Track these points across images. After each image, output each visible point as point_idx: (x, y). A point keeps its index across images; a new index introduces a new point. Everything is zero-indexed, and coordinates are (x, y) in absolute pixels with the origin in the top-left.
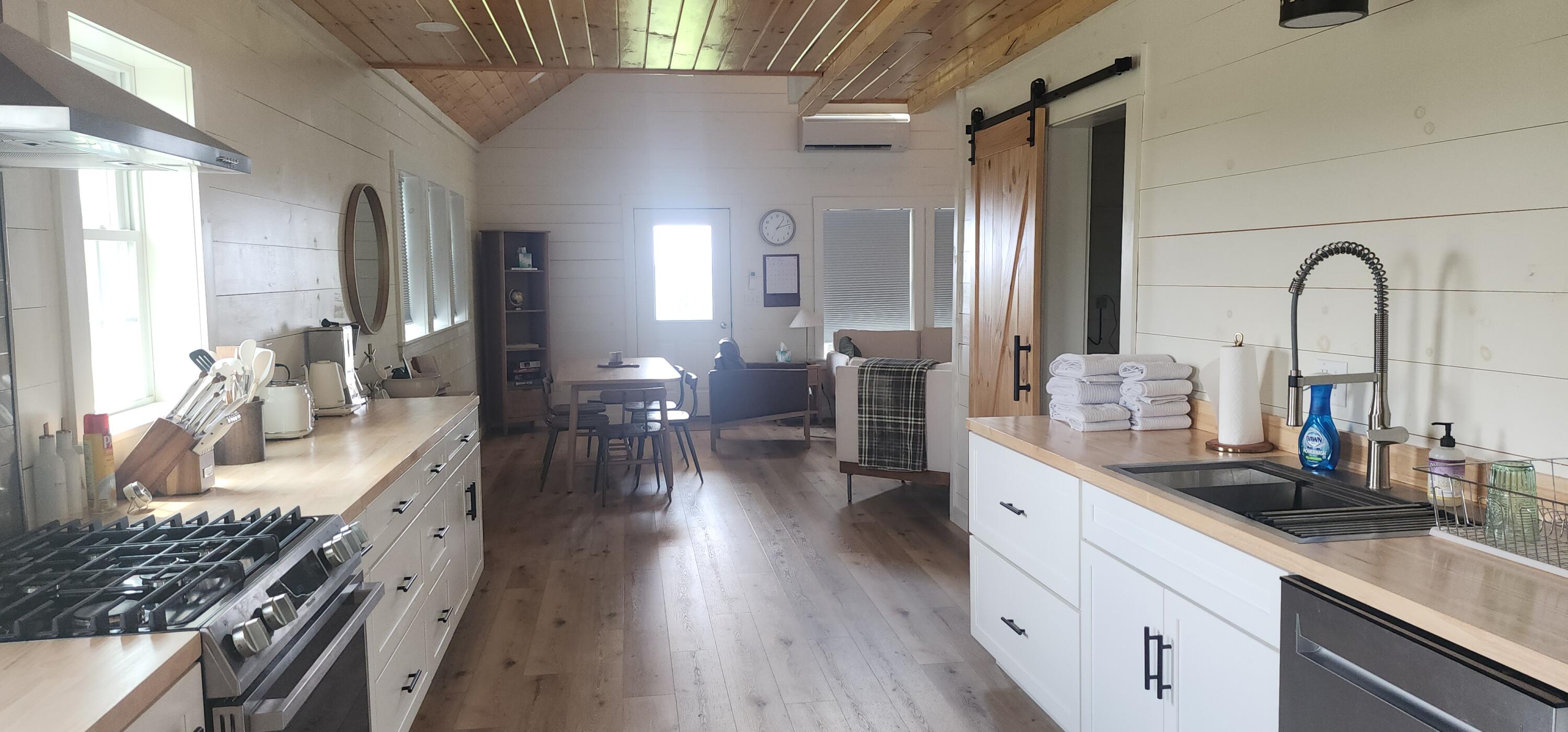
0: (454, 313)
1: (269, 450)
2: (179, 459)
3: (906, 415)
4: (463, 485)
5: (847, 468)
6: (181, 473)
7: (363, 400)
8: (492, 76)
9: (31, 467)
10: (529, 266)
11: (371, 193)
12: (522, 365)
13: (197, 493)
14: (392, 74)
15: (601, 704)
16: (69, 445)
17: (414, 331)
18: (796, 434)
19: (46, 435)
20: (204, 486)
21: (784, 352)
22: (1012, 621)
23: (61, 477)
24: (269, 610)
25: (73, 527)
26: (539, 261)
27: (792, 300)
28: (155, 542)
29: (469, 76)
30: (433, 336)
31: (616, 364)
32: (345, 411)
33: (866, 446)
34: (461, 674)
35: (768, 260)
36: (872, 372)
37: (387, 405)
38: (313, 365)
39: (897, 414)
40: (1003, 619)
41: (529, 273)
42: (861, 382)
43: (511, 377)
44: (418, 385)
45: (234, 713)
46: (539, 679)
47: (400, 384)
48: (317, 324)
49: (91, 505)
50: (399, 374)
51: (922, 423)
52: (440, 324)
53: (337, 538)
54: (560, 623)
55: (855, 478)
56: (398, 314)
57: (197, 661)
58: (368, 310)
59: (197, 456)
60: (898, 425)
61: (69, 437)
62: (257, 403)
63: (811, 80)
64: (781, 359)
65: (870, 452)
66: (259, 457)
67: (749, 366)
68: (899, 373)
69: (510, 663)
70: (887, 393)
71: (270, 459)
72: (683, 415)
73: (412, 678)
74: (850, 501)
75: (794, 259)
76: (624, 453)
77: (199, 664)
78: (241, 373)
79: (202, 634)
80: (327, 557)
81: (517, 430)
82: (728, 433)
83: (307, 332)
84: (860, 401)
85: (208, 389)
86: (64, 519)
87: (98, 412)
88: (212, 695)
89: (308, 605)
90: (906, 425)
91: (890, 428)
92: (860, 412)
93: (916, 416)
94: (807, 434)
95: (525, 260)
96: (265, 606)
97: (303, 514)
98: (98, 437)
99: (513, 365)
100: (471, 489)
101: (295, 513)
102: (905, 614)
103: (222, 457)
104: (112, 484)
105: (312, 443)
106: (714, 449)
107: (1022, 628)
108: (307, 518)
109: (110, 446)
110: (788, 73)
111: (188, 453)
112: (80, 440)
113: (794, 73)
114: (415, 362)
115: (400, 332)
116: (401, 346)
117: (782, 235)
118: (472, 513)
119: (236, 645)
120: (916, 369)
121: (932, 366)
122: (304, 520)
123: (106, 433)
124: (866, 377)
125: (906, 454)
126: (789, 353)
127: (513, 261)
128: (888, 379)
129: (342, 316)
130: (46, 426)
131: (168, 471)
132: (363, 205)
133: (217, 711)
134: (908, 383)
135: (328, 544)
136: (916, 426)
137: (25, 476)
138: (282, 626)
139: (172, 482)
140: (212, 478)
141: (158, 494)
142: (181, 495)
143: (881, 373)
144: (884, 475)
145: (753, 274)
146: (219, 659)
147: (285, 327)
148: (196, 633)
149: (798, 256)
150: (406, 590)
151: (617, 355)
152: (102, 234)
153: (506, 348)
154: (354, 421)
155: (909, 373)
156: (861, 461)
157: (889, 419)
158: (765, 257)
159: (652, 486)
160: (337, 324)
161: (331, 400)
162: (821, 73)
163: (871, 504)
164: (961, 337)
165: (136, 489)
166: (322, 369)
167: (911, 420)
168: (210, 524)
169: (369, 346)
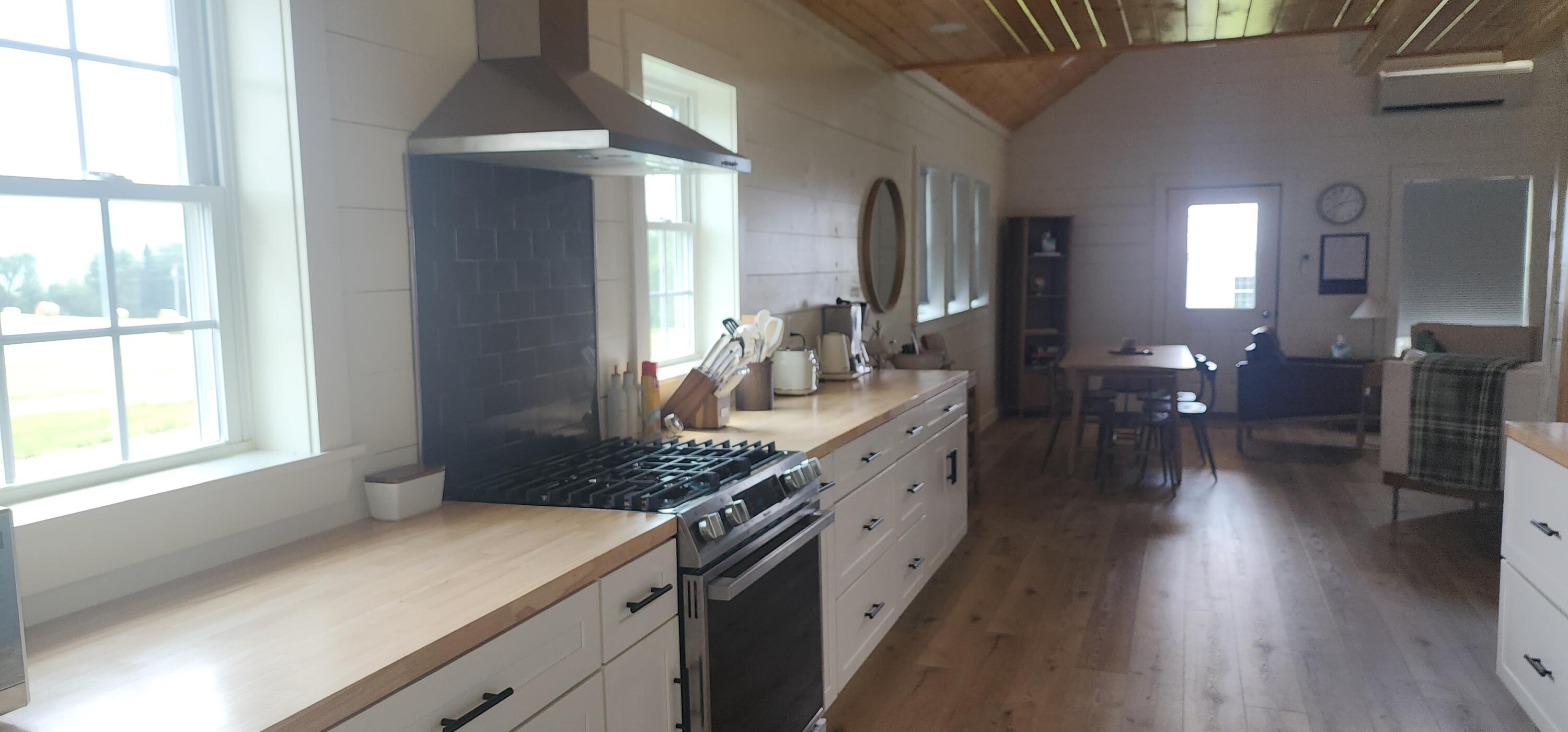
0: (973, 296)
1: (775, 403)
2: (704, 400)
3: (1474, 422)
4: (945, 450)
5: (1393, 480)
6: (705, 413)
7: (868, 369)
8: (1019, 66)
9: (606, 397)
10: (1052, 251)
11: (892, 187)
12: (1040, 350)
13: (715, 428)
14: (921, 75)
15: (1053, 669)
16: (630, 382)
17: (927, 313)
18: (1347, 440)
19: (616, 375)
20: (720, 424)
21: (1341, 347)
22: (1539, 661)
23: (623, 406)
24: (729, 511)
25: (627, 442)
26: (1063, 245)
27: (1357, 287)
28: (670, 456)
29: (995, 69)
30: (947, 317)
31: (1129, 350)
32: (847, 377)
33: (1418, 455)
34: (931, 620)
35: (1327, 241)
36: (1431, 370)
37: (888, 375)
38: (826, 337)
39: (1462, 420)
40: (1526, 657)
41: (1053, 259)
42: (1415, 381)
43: (1029, 361)
44: (923, 360)
45: (697, 581)
46: (999, 637)
47: (907, 358)
48: (833, 302)
49: (644, 429)
50: (908, 349)
51: (1496, 434)
52: (955, 307)
53: (798, 467)
54: (1031, 592)
55: (1403, 493)
56: (913, 297)
57: (673, 537)
58: (882, 292)
59: (716, 398)
60: (1461, 434)
61: (631, 376)
62: (768, 362)
63: (1364, 35)
64: (1337, 354)
65: (1424, 464)
66: (768, 407)
67: (1291, 359)
68: (1466, 372)
69: (976, 619)
70: (1450, 396)
71: (775, 409)
72: (1198, 408)
73: (875, 608)
74: (1395, 518)
75: (1362, 240)
76: (1132, 443)
77: (674, 540)
78: (757, 338)
79: (677, 518)
80: (786, 482)
81: (1032, 414)
82: (1262, 434)
83: (824, 309)
84: (1413, 403)
85: (726, 347)
86: (623, 435)
87: (652, 360)
88: (684, 564)
89: (765, 515)
90: (1473, 435)
91: (1451, 437)
92: (1413, 416)
93: (1487, 424)
94: (1361, 441)
95: (1049, 246)
96: (728, 507)
97: (777, 449)
98: (650, 378)
99: (1031, 349)
100: (953, 456)
101: (772, 446)
102: (1426, 643)
103: (740, 403)
104: (658, 415)
105: (815, 400)
106: (1240, 448)
107: (1548, 669)
108: (780, 451)
109: (657, 386)
110: (1331, 30)
111: (711, 396)
112: (639, 381)
113: (1339, 29)
114: (924, 340)
115: (914, 313)
116: (914, 325)
117: (1346, 211)
118: (953, 478)
119: (701, 530)
120: (1491, 368)
121: (1514, 366)
122: (776, 452)
123: (655, 376)
124: (1424, 375)
125: (1472, 468)
126: (1348, 348)
127: (1036, 246)
128: (1452, 379)
129: (857, 296)
130: (616, 368)
131: (696, 409)
132: (884, 196)
133: (687, 578)
134: (1479, 386)
135: (788, 471)
136: (1486, 437)
137: (601, 403)
138: (739, 525)
139: (699, 418)
140: (727, 419)
141: (689, 426)
142: (705, 429)
143: (1443, 371)
144: (1442, 491)
145: (1306, 257)
146: (689, 540)
147: (805, 304)
148: (674, 516)
149: (1367, 236)
150: (870, 529)
151: (1131, 342)
152: (666, 226)
153: (1025, 332)
154: (855, 385)
155: (1481, 373)
156: (1410, 473)
157: (1450, 426)
158: (1323, 238)
159: (1160, 479)
160: (848, 302)
161: (838, 365)
162: (1374, 26)
163: (1425, 524)
164: (1555, 333)
165: (673, 420)
166: (834, 340)
167: (1481, 429)
168: (713, 447)
169: (878, 323)
